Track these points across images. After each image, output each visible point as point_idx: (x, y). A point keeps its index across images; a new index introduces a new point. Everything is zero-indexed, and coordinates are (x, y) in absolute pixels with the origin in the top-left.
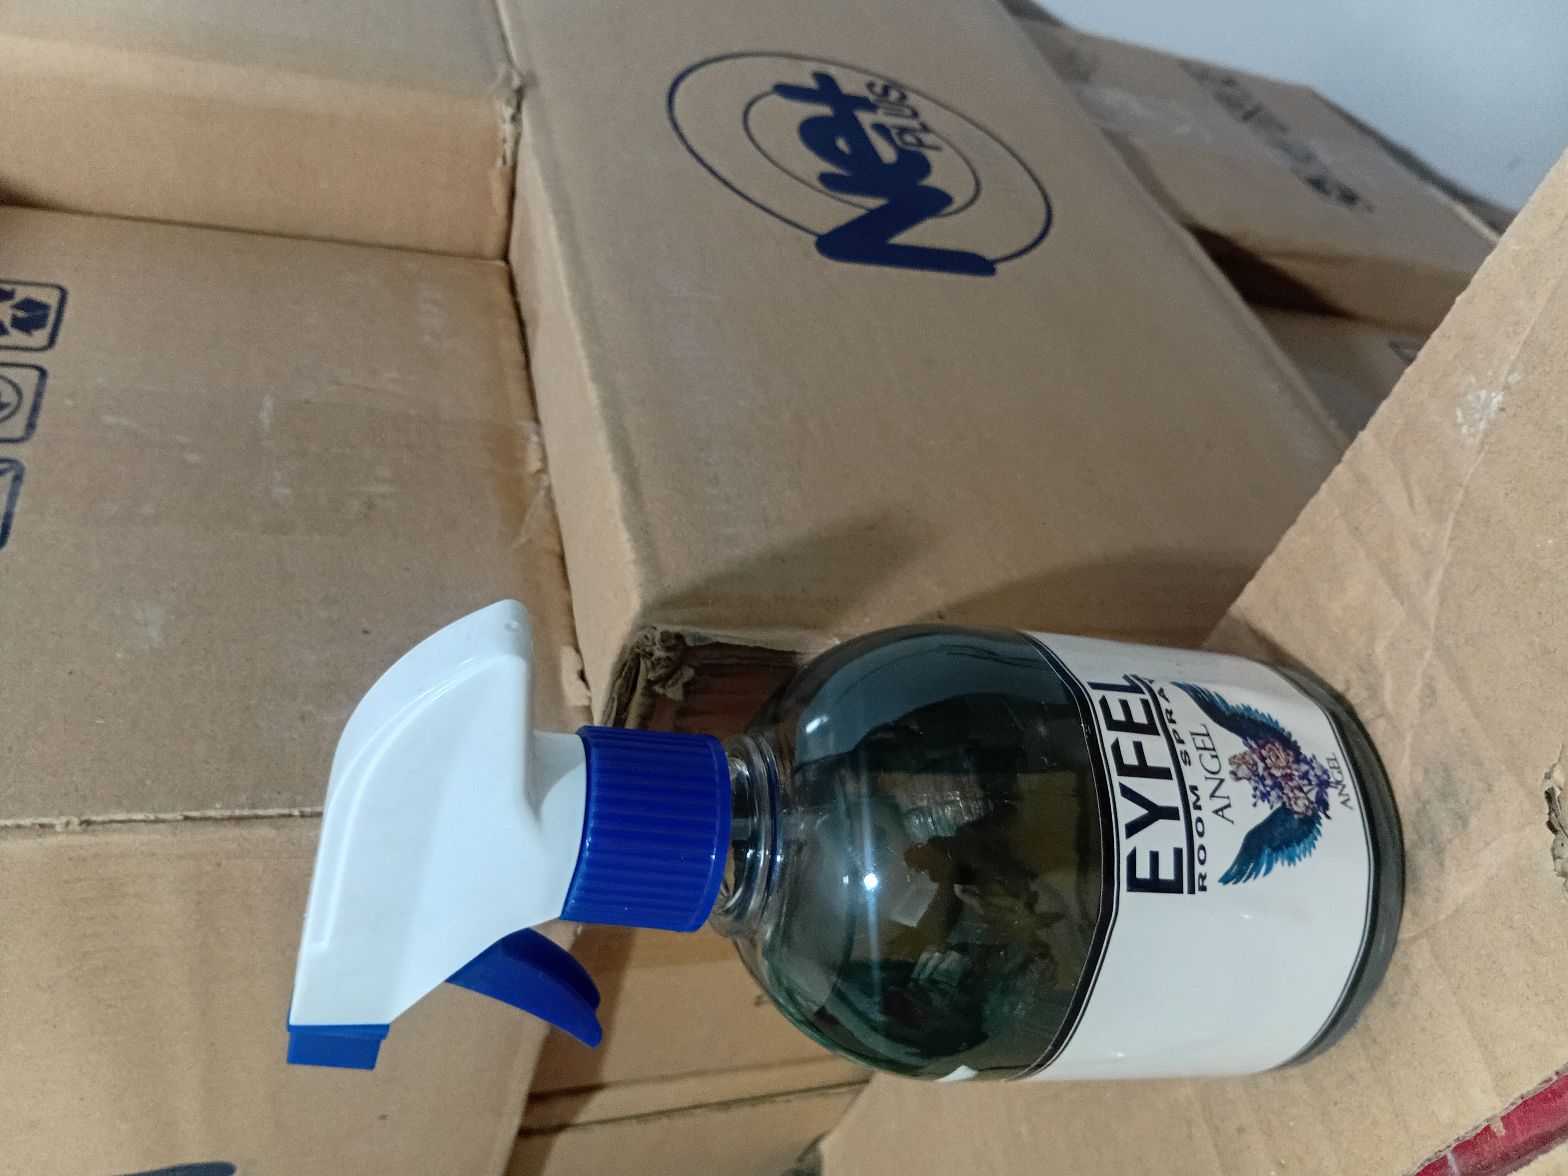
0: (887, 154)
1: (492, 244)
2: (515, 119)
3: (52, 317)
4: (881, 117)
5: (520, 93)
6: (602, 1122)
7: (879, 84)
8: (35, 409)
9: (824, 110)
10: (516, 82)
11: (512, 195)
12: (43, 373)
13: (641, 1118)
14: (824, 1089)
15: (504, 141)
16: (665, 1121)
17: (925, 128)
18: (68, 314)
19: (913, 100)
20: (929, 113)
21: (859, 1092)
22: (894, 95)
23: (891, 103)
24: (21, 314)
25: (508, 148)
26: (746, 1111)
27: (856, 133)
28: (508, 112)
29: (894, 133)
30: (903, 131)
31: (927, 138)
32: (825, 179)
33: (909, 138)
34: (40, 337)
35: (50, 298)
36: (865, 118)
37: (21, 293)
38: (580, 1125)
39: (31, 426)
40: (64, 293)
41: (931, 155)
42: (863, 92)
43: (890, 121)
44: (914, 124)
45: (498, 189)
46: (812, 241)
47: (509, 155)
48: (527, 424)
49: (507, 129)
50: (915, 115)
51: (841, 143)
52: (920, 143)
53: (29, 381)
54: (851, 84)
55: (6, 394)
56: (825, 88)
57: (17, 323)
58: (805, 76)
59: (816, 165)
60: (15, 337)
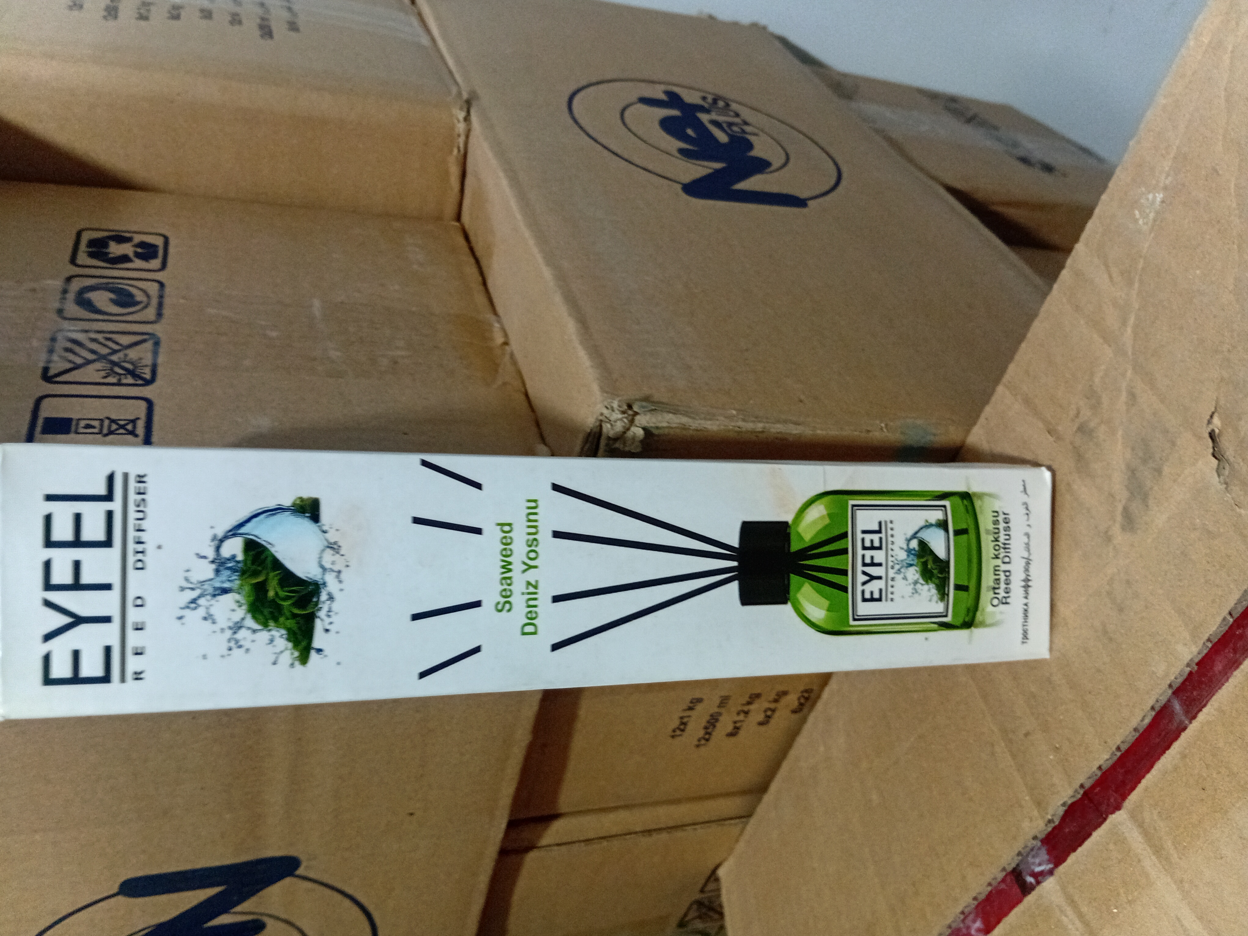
0: (723, 138)
1: (450, 210)
2: (467, 119)
3: (161, 252)
4: (714, 116)
5: (468, 103)
6: (558, 845)
7: (710, 99)
8: (160, 305)
9: (675, 112)
10: (465, 96)
11: (463, 175)
12: (162, 285)
13: (587, 841)
14: (721, 821)
15: (459, 136)
16: (605, 843)
17: (746, 123)
18: (172, 250)
19: (734, 106)
20: (746, 114)
21: (747, 823)
22: (721, 104)
23: (720, 108)
24: (139, 250)
25: (461, 140)
26: (664, 836)
27: (699, 126)
28: (461, 115)
29: (725, 125)
30: (730, 124)
31: (748, 129)
32: (681, 151)
33: (735, 129)
34: (155, 263)
35: (159, 242)
36: (704, 117)
37: (138, 239)
38: (543, 847)
39: (159, 315)
40: (165, 240)
41: (752, 138)
42: (700, 102)
43: (721, 119)
44: (737, 120)
45: (454, 171)
46: (679, 187)
47: (462, 146)
48: (490, 317)
49: (461, 127)
50: (737, 115)
51: (690, 132)
52: (743, 131)
53: (153, 289)
54: (690, 97)
55: (139, 296)
56: (673, 100)
57: (138, 255)
58: (658, 93)
59: (674, 144)
60: (138, 263)
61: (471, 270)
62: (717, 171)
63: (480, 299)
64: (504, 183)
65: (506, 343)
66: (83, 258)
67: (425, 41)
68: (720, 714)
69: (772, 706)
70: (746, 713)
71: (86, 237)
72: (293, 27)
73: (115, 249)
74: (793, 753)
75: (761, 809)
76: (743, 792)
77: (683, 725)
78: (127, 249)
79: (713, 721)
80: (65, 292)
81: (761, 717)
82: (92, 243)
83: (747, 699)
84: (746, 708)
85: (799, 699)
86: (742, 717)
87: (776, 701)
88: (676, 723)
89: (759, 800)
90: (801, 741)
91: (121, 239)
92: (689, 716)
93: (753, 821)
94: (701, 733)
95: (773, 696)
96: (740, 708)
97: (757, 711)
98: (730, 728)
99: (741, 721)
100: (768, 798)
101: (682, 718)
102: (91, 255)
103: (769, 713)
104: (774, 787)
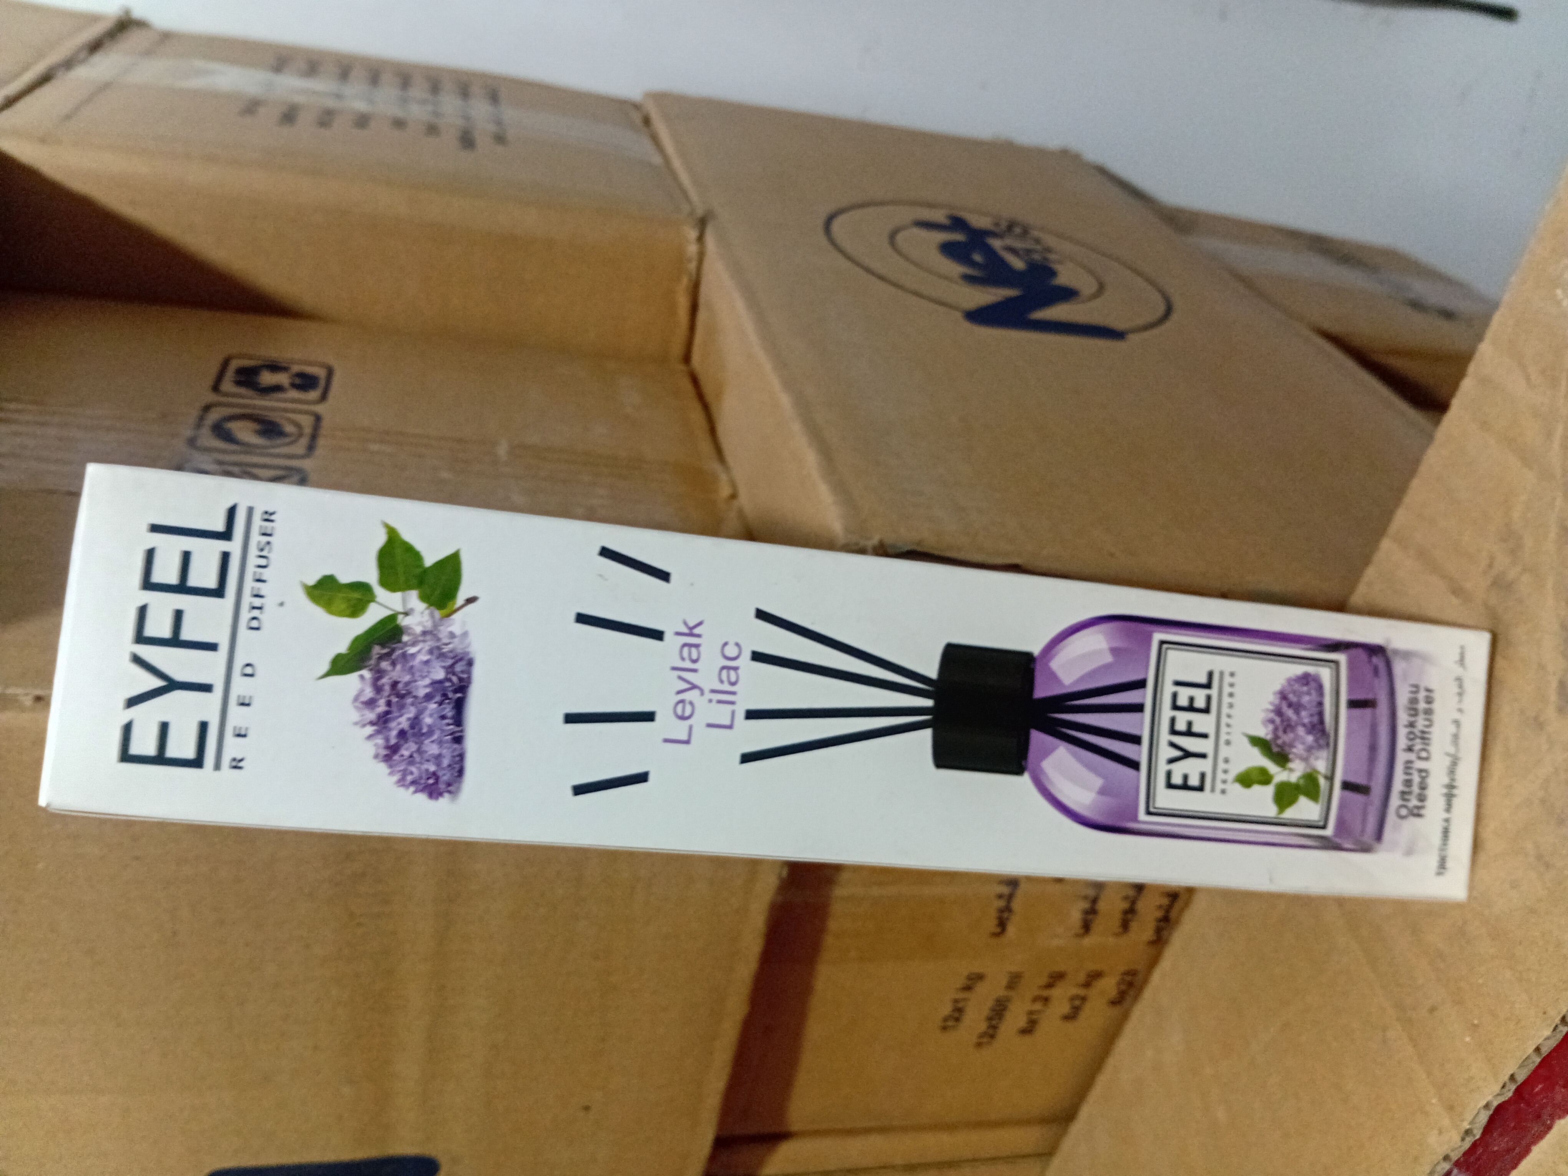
0: (1018, 264)
1: (677, 349)
2: (700, 239)
3: (322, 383)
4: (1009, 241)
5: (702, 223)
7: (1004, 225)
8: (314, 438)
9: (958, 237)
10: (700, 214)
11: (694, 308)
12: (318, 417)
14: (1013, 1158)
15: (690, 260)
17: (1048, 250)
18: (335, 383)
19: (1035, 233)
20: (1050, 241)
21: (1047, 1164)
22: (1018, 230)
23: (1016, 234)
24: (298, 381)
25: (693, 266)
27: (990, 253)
28: (693, 234)
29: (1021, 252)
30: (1028, 251)
31: (1052, 257)
32: (966, 277)
33: (1036, 257)
34: (314, 395)
35: (321, 373)
36: (996, 244)
37: (296, 368)
39: (311, 448)
40: (330, 372)
41: (1055, 267)
42: (992, 228)
43: (1018, 244)
44: (1038, 247)
45: (683, 302)
46: (958, 315)
47: (694, 271)
48: (716, 467)
49: (692, 249)
50: (1037, 241)
51: (977, 258)
52: (1046, 259)
53: (306, 422)
54: (979, 222)
55: (289, 428)
56: (958, 223)
57: (294, 386)
58: (939, 216)
59: (956, 269)
60: (294, 394)
61: (696, 416)
62: (1009, 301)
63: (705, 446)
64: (740, 305)
65: (734, 496)
66: (228, 385)
67: (657, 160)
68: (1008, 999)
69: (1082, 992)
70: (1046, 1000)
71: (235, 364)
72: (500, 139)
73: (267, 378)
74: (1111, 1062)
75: (1067, 1144)
76: (1043, 1121)
77: (958, 1013)
78: (282, 379)
79: (999, 1010)
80: (201, 418)
81: (1066, 1009)
82: (241, 371)
83: (1044, 980)
84: (1045, 993)
85: (1119, 984)
86: (1038, 1006)
87: (1087, 985)
88: (947, 1009)
89: (1064, 1131)
90: (1123, 1044)
91: (275, 367)
92: (964, 999)
93: (1056, 1162)
94: (983, 1027)
95: (1082, 977)
96: (1037, 992)
97: (1061, 996)
98: (1022, 1022)
99: (1039, 1012)
100: (1077, 1128)
101: (956, 1001)
102: (239, 383)
103: (1077, 1003)
104: (1085, 1112)
